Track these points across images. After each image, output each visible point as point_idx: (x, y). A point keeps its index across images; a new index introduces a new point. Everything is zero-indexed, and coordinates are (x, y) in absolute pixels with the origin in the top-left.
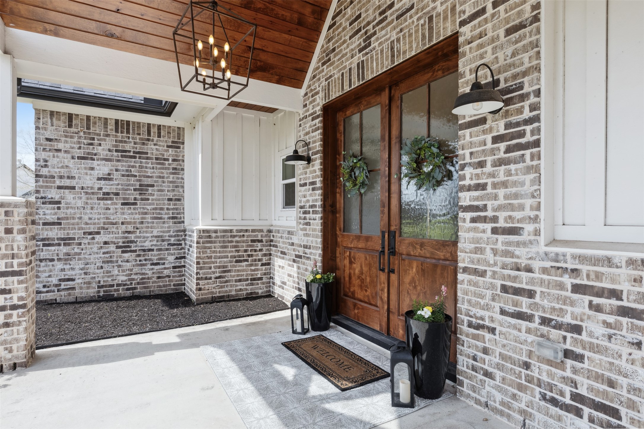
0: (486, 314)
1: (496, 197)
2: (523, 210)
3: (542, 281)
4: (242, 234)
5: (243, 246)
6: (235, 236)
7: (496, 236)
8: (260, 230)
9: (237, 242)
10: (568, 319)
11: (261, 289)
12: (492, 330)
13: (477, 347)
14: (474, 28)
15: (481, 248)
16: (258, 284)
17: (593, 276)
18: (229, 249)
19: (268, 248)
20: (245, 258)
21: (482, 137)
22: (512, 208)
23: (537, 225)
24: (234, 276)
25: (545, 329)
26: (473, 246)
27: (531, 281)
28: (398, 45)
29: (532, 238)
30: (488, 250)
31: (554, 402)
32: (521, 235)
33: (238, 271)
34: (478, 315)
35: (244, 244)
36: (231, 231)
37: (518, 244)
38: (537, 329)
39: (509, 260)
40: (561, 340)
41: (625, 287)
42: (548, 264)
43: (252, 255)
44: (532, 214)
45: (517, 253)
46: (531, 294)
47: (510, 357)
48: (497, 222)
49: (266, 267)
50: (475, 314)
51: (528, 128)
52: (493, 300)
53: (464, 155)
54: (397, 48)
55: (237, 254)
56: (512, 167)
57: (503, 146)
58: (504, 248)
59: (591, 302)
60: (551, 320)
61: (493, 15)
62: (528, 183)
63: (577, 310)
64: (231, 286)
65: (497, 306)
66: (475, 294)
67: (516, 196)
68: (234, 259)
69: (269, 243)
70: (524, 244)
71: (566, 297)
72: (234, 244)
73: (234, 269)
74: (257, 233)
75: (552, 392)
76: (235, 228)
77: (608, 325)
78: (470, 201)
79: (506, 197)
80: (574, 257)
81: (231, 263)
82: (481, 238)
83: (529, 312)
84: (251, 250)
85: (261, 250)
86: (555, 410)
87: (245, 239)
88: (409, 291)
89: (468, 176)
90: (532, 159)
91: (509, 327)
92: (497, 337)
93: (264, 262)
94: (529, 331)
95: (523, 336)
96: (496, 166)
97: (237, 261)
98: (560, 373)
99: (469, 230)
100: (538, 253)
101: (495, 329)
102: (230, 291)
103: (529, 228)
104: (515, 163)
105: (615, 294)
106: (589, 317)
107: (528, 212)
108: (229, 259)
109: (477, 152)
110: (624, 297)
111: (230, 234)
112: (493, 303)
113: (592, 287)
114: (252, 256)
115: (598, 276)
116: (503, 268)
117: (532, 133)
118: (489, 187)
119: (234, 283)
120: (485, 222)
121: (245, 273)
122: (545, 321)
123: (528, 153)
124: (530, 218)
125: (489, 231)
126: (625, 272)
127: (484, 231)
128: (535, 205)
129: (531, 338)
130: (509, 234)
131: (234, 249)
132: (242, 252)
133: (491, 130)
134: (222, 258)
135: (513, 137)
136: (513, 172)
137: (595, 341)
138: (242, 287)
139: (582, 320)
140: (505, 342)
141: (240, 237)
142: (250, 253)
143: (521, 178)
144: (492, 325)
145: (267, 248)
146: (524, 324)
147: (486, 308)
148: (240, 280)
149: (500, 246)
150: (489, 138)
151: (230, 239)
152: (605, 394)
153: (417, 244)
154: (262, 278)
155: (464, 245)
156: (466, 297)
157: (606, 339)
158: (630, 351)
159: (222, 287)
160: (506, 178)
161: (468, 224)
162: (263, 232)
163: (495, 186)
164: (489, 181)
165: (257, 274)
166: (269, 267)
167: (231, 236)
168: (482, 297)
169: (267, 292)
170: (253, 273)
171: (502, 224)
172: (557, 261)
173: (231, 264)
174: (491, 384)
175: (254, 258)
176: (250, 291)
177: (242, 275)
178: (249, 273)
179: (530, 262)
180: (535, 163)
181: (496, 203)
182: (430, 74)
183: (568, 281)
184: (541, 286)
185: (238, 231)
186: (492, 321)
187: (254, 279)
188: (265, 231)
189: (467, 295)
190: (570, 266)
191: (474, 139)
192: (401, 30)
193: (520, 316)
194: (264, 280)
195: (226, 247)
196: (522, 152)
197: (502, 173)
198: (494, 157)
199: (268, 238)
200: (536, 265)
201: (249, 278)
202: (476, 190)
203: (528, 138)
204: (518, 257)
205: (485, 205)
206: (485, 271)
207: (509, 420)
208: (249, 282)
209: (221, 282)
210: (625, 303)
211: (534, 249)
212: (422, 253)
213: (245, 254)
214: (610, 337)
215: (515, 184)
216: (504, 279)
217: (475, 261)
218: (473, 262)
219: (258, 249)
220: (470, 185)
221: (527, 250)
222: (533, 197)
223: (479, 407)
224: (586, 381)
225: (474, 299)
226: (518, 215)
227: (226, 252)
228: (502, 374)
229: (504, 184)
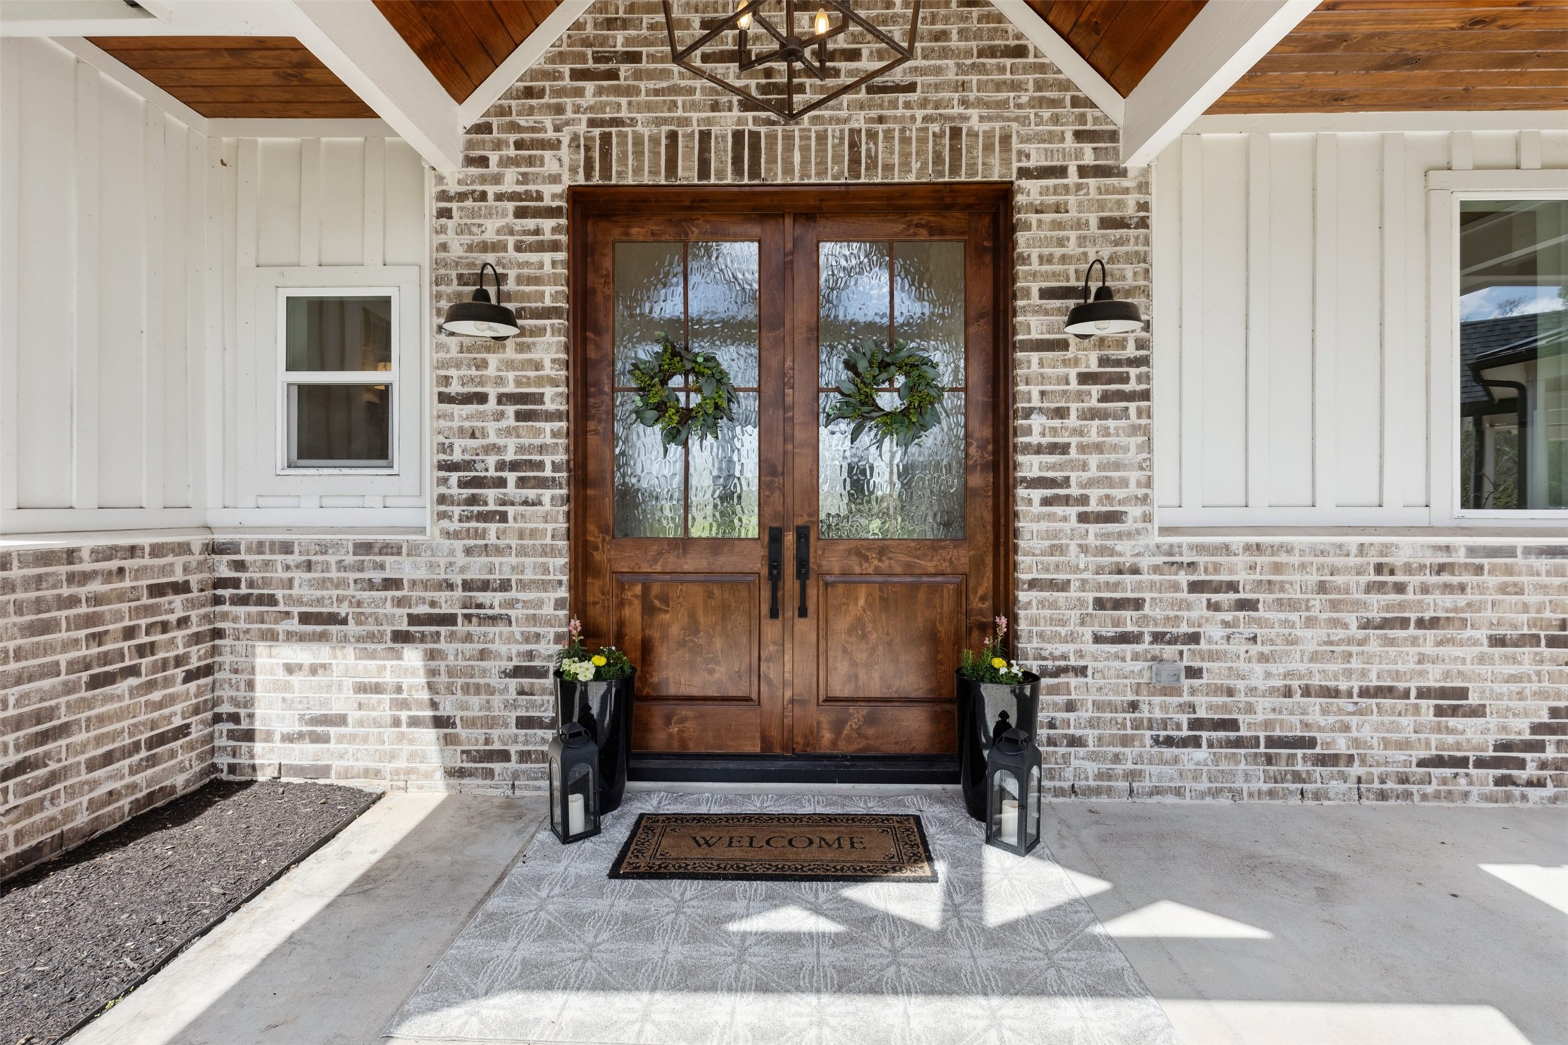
0: (1070, 648)
1: (1084, 467)
2: (1127, 486)
3: (1152, 583)
4: (114, 565)
5: (118, 616)
6: (85, 577)
7: (1086, 526)
8: (180, 545)
9: (97, 600)
10: (1184, 629)
11: (183, 770)
12: (1082, 671)
13: (1055, 704)
14: (1045, 191)
15: (1061, 546)
16: (173, 754)
17: (1211, 569)
18: (63, 635)
19: (208, 609)
20: (127, 663)
21: (1062, 371)
22: (1110, 483)
23: (1146, 508)
24: (84, 747)
25: (1157, 648)
26: (1047, 543)
27: (1139, 587)
28: (871, 145)
29: (1140, 525)
30: (1073, 549)
31: (1169, 742)
32: (1123, 522)
33: (101, 720)
34: (1057, 653)
35: (124, 606)
36: (71, 555)
37: (1120, 536)
38: (1147, 651)
39: (1106, 560)
40: (1177, 657)
41: (1241, 576)
42: (1160, 560)
43: (152, 644)
44: (1140, 492)
45: (1119, 548)
46: (1138, 604)
47: (1110, 703)
48: (1088, 505)
49: (202, 681)
50: (1051, 654)
51: (1133, 372)
52: (1083, 623)
53: (1029, 393)
54: (868, 150)
55: (95, 650)
56: (1111, 423)
57: (1096, 390)
58: (1098, 543)
59: (1209, 601)
60: (1164, 634)
61: (1079, 187)
62: (1133, 448)
63: (1194, 614)
64: (71, 792)
65: (1088, 632)
66: (1052, 621)
67: (1117, 466)
68: (85, 676)
69: (209, 593)
70: (1129, 535)
71: (1182, 600)
72: (83, 609)
73: (83, 716)
74: (169, 559)
75: (1166, 729)
76: (85, 544)
77: (1226, 624)
78: (1040, 469)
79: (1101, 467)
80: (1191, 547)
81: (68, 692)
82: (1061, 531)
83: (1136, 629)
84: (149, 629)
85: (183, 622)
86: (1169, 752)
87: (127, 583)
88: (848, 646)
89: (1036, 430)
90: (1139, 415)
91: (1107, 659)
92: (1089, 680)
93: (194, 664)
94: (1136, 657)
95: (1130, 666)
96: (1085, 419)
97: (95, 682)
98: (1175, 700)
99: (1039, 518)
100: (1147, 546)
101: (1086, 667)
102: (69, 815)
103: (1134, 512)
104: (1115, 418)
105: (1232, 587)
106: (1207, 620)
107: (1133, 490)
108: (63, 677)
109: (1052, 392)
110: (1241, 589)
111: (63, 569)
112: (1080, 629)
113: (1210, 582)
114: (152, 648)
115: (1217, 568)
116: (1098, 573)
117: (1139, 379)
118: (1073, 450)
119: (84, 776)
120: (1067, 505)
121: (126, 723)
122: (1158, 638)
123: (1133, 406)
124: (1136, 497)
125: (1074, 518)
126: (1242, 560)
127: (1065, 519)
128: (1144, 479)
129: (1138, 666)
130: (1106, 522)
131: (82, 634)
132: (115, 640)
133: (1076, 362)
134: (31, 679)
135: (1111, 379)
136: (1112, 431)
137: (1214, 647)
138: (117, 785)
139: (1199, 626)
140: (1101, 682)
141: (108, 576)
142: (143, 639)
143: (1123, 440)
144: (1082, 663)
145: (203, 611)
146: (1128, 649)
147: (1072, 638)
148: (108, 759)
149: (1091, 541)
150: (1073, 373)
151: (66, 591)
152: (1225, 707)
153: (869, 549)
154: (188, 726)
155: (1031, 543)
156: (1035, 629)
157: (1224, 642)
158: (1246, 648)
159: (29, 810)
160: (1101, 439)
161: (1037, 508)
162: (191, 553)
163: (1082, 448)
164: (1074, 441)
165: (168, 719)
166: (209, 679)
167: (71, 578)
168: (1063, 623)
169: (205, 773)
170: (156, 715)
171: (1093, 507)
172: (1171, 555)
173: (72, 697)
174: (1081, 754)
175: (161, 655)
176: (145, 792)
177: (118, 734)
178: (142, 718)
179: (1136, 560)
180: (1143, 421)
181: (1085, 476)
182: (902, 227)
183: (1183, 578)
184: (1151, 591)
185: (102, 554)
186: (1081, 657)
187: (161, 740)
188: (196, 548)
189: (1037, 624)
190: (1186, 559)
191: (1047, 370)
192: (881, 120)
193: (1124, 638)
194: (196, 733)
195: (48, 627)
196: (1124, 404)
197: (1094, 430)
198: (1081, 405)
199: (206, 575)
200: (1144, 562)
201: (143, 737)
202: (1051, 453)
203: (1132, 386)
204: (1120, 555)
205: (1067, 478)
206: (1069, 581)
207: (1109, 796)
208: (144, 753)
209: (27, 790)
210: (1242, 596)
211: (1141, 542)
212: (884, 565)
213: (126, 644)
214: (1228, 638)
215: (1115, 448)
216: (1099, 589)
217: (1052, 567)
218: (1047, 570)
219: (173, 618)
220: (1040, 445)
221: (1133, 543)
222: (1141, 468)
223: (1061, 800)
224: (1204, 699)
225: (1048, 629)
226: (1119, 493)
227: (48, 649)
228: (1097, 732)
229: (1099, 448)
